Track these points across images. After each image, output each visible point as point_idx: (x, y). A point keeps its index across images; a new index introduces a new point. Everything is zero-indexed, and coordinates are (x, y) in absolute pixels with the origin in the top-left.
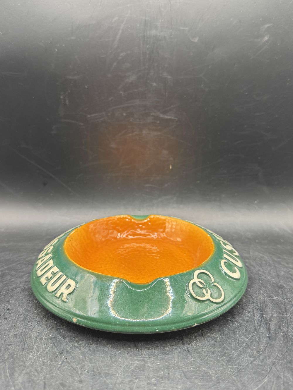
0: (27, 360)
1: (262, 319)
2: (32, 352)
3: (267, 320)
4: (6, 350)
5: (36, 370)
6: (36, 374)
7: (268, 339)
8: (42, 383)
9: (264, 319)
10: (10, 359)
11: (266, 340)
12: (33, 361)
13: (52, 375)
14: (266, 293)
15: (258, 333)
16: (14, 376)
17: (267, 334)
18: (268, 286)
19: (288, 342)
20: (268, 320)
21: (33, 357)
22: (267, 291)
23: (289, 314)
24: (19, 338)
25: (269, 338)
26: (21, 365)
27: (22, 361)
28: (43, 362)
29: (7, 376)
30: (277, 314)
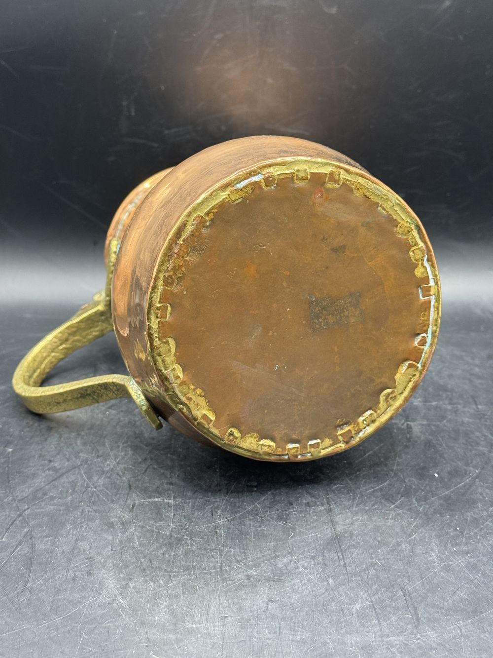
0: (104, 466)
2: (109, 459)
4: (77, 457)
5: (118, 474)
6: (119, 478)
8: (126, 485)
10: (84, 465)
12: (112, 467)
13: (136, 478)
16: (93, 479)
19: (428, 450)
21: (111, 463)
23: (445, 421)
24: (90, 446)
26: (98, 471)
27: (100, 467)
28: (124, 468)
29: (85, 480)
30: (428, 421)
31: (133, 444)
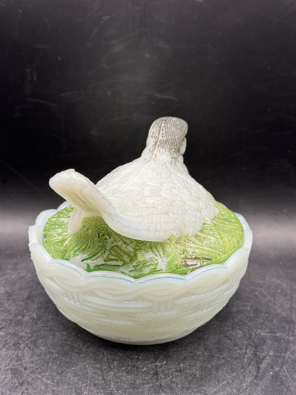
1: (253, 357)
3: (259, 358)
7: (254, 377)
9: (256, 357)
11: (251, 378)
14: (269, 329)
15: (245, 371)
17: (254, 373)
18: (274, 320)
19: (276, 382)
20: (261, 358)
22: (270, 326)
23: (289, 353)
25: (256, 377)
30: (274, 352)
31: (13, 367)
